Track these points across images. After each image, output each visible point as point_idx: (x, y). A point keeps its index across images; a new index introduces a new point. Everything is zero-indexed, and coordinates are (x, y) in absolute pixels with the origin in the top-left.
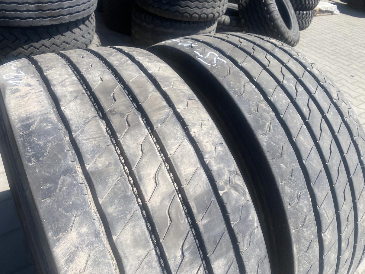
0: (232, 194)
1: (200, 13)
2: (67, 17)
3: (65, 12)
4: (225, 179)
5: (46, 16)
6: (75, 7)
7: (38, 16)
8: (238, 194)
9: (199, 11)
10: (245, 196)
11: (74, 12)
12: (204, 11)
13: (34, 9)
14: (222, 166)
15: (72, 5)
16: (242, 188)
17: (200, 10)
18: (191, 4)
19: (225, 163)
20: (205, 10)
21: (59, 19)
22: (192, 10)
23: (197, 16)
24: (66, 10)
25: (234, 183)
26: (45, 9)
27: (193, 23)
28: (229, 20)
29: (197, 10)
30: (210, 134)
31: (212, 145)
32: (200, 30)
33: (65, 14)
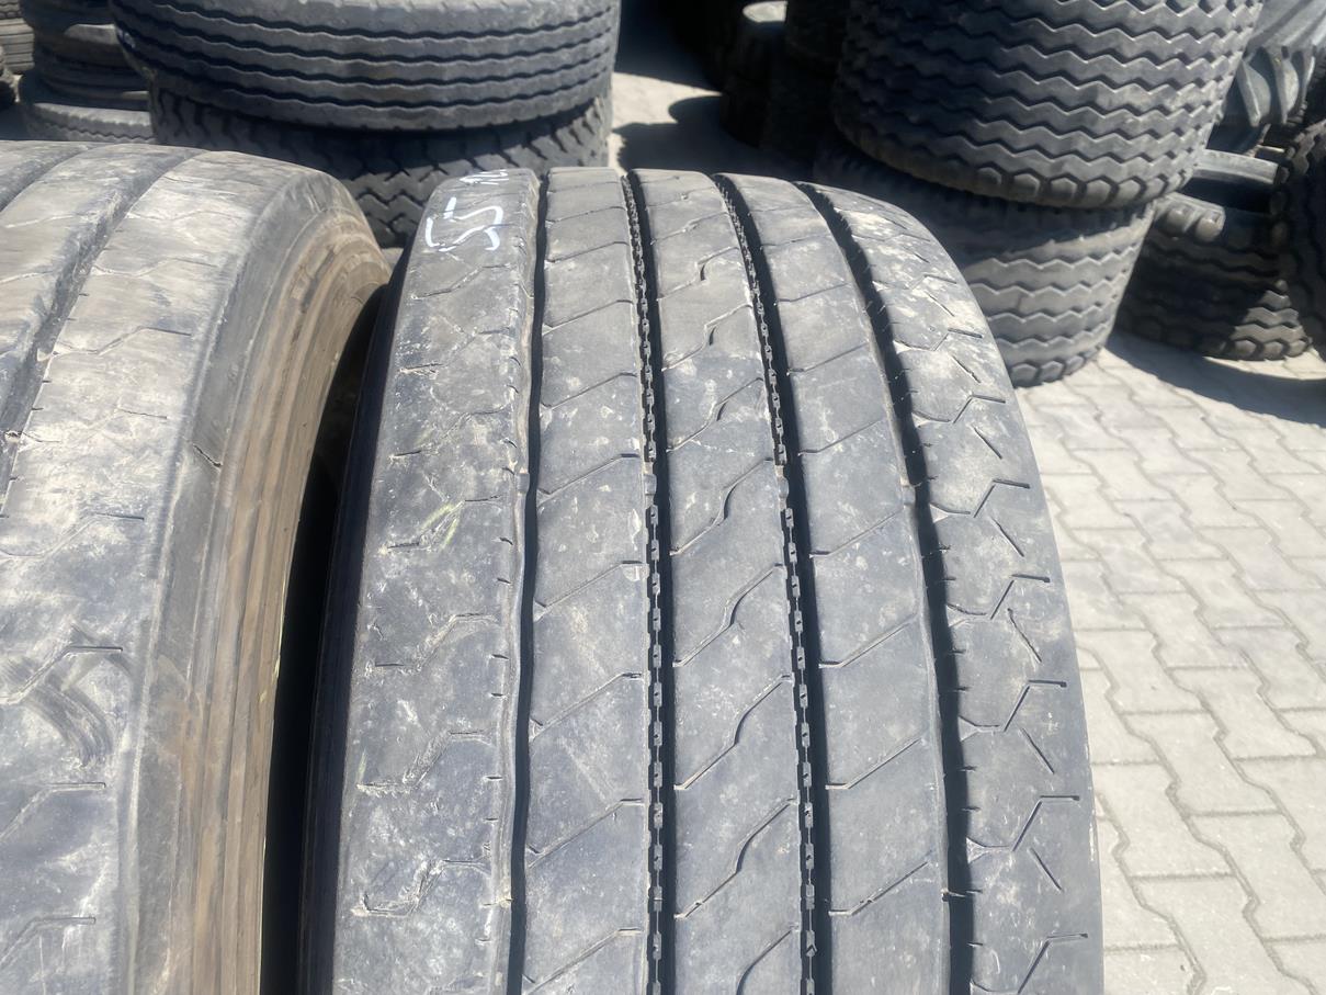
0: (21, 728)
1: (1047, 174)
2: (449, 111)
3: (443, 93)
4: (28, 655)
5: (378, 100)
6: (483, 85)
7: (353, 98)
8: (57, 736)
9: (1044, 165)
10: (93, 761)
11: (476, 98)
12: (1068, 168)
13: (344, 74)
14: (53, 599)
15: (471, 75)
16: (102, 721)
17: (1053, 161)
18: (1015, 135)
19: (86, 595)
20: (1072, 164)
21: (423, 114)
22: (1013, 155)
23: (1036, 181)
24: (450, 90)
25: (64, 687)
26: (378, 77)
27: (1022, 207)
28: (1220, 224)
29: (1036, 157)
30: (109, 468)
31: (75, 509)
32: (1048, 240)
33: (445, 100)
